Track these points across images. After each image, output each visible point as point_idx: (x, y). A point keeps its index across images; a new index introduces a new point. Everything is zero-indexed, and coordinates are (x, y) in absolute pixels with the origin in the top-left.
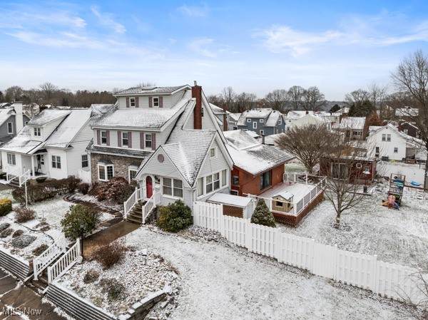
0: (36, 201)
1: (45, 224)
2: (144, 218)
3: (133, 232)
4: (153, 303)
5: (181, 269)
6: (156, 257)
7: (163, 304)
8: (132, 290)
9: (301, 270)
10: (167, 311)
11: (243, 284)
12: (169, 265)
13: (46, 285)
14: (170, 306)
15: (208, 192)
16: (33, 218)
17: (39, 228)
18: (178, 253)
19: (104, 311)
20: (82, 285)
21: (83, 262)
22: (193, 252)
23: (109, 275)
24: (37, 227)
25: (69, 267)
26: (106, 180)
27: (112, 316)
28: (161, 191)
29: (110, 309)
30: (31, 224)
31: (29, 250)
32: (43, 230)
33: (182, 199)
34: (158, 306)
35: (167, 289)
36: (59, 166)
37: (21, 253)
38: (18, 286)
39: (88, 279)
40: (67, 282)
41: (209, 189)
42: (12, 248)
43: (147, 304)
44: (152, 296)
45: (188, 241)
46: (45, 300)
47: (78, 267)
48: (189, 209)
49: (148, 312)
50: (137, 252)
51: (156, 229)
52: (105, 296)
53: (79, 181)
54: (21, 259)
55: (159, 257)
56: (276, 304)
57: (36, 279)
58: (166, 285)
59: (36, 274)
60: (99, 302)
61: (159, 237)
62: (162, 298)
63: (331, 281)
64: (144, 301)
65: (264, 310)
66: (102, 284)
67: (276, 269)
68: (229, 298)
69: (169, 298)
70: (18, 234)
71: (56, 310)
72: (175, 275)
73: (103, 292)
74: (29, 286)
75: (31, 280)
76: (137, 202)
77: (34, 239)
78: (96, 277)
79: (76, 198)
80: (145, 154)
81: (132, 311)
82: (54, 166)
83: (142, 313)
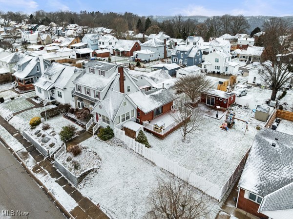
0: (51, 117)
1: (54, 132)
2: (94, 132)
3: (89, 139)
4: (89, 172)
5: (103, 159)
6: (94, 153)
7: (93, 172)
8: (82, 166)
9: (152, 162)
10: (93, 175)
11: (126, 166)
12: (98, 156)
13: (54, 160)
14: (95, 173)
15: (122, 121)
16: (49, 128)
17: (51, 134)
18: (103, 151)
19: (72, 173)
20: (66, 162)
21: (67, 152)
22: (110, 151)
23: (75, 159)
24: (51, 133)
25: (62, 154)
26: (81, 109)
27: (74, 175)
28: (102, 120)
29: (74, 173)
30: (49, 131)
31: (48, 144)
32: (53, 135)
33: (110, 126)
34: (91, 173)
35: (95, 167)
36: (61, 97)
37: (45, 146)
38: (45, 159)
39: (68, 160)
40: (61, 160)
41: (123, 120)
42: (42, 143)
43: (87, 172)
44: (89, 169)
45: (109, 146)
46: (53, 166)
47: (65, 154)
48: (112, 130)
49: (87, 175)
50: (88, 150)
51: (98, 138)
52: (73, 168)
53: (70, 106)
54: (45, 148)
55: (95, 152)
56: (134, 176)
57: (51, 157)
58: (95, 165)
59: (51, 155)
60: (70, 169)
61: (98, 142)
62: (93, 170)
63: (161, 169)
64: (85, 171)
65: (128, 178)
66: (72, 163)
67: (142, 161)
68: (117, 172)
69: (95, 170)
70: (44, 136)
71: (57, 170)
72: (100, 161)
73: (73, 166)
74: (48, 160)
75: (49, 157)
76: (92, 123)
77: (49, 139)
78: (71, 159)
79: (69, 115)
80: (96, 101)
81: (80, 175)
82: (59, 96)
83: (84, 175)
